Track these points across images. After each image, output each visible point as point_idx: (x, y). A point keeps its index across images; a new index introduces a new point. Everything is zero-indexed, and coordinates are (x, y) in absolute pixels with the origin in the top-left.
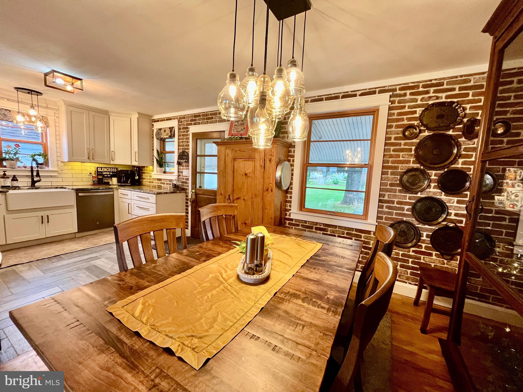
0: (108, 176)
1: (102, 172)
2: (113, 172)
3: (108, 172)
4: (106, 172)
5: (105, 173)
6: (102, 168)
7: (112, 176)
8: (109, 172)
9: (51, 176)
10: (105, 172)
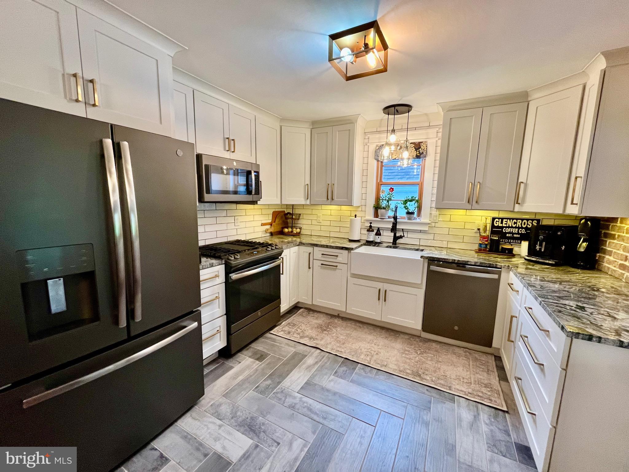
0: (515, 236)
1: (502, 227)
2: (526, 229)
3: (516, 227)
4: (512, 227)
5: (508, 230)
6: (502, 219)
7: (523, 237)
8: (519, 228)
9: (421, 231)
10: (509, 227)
